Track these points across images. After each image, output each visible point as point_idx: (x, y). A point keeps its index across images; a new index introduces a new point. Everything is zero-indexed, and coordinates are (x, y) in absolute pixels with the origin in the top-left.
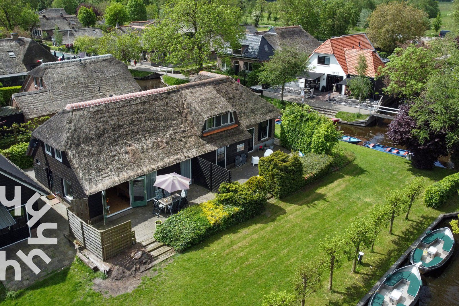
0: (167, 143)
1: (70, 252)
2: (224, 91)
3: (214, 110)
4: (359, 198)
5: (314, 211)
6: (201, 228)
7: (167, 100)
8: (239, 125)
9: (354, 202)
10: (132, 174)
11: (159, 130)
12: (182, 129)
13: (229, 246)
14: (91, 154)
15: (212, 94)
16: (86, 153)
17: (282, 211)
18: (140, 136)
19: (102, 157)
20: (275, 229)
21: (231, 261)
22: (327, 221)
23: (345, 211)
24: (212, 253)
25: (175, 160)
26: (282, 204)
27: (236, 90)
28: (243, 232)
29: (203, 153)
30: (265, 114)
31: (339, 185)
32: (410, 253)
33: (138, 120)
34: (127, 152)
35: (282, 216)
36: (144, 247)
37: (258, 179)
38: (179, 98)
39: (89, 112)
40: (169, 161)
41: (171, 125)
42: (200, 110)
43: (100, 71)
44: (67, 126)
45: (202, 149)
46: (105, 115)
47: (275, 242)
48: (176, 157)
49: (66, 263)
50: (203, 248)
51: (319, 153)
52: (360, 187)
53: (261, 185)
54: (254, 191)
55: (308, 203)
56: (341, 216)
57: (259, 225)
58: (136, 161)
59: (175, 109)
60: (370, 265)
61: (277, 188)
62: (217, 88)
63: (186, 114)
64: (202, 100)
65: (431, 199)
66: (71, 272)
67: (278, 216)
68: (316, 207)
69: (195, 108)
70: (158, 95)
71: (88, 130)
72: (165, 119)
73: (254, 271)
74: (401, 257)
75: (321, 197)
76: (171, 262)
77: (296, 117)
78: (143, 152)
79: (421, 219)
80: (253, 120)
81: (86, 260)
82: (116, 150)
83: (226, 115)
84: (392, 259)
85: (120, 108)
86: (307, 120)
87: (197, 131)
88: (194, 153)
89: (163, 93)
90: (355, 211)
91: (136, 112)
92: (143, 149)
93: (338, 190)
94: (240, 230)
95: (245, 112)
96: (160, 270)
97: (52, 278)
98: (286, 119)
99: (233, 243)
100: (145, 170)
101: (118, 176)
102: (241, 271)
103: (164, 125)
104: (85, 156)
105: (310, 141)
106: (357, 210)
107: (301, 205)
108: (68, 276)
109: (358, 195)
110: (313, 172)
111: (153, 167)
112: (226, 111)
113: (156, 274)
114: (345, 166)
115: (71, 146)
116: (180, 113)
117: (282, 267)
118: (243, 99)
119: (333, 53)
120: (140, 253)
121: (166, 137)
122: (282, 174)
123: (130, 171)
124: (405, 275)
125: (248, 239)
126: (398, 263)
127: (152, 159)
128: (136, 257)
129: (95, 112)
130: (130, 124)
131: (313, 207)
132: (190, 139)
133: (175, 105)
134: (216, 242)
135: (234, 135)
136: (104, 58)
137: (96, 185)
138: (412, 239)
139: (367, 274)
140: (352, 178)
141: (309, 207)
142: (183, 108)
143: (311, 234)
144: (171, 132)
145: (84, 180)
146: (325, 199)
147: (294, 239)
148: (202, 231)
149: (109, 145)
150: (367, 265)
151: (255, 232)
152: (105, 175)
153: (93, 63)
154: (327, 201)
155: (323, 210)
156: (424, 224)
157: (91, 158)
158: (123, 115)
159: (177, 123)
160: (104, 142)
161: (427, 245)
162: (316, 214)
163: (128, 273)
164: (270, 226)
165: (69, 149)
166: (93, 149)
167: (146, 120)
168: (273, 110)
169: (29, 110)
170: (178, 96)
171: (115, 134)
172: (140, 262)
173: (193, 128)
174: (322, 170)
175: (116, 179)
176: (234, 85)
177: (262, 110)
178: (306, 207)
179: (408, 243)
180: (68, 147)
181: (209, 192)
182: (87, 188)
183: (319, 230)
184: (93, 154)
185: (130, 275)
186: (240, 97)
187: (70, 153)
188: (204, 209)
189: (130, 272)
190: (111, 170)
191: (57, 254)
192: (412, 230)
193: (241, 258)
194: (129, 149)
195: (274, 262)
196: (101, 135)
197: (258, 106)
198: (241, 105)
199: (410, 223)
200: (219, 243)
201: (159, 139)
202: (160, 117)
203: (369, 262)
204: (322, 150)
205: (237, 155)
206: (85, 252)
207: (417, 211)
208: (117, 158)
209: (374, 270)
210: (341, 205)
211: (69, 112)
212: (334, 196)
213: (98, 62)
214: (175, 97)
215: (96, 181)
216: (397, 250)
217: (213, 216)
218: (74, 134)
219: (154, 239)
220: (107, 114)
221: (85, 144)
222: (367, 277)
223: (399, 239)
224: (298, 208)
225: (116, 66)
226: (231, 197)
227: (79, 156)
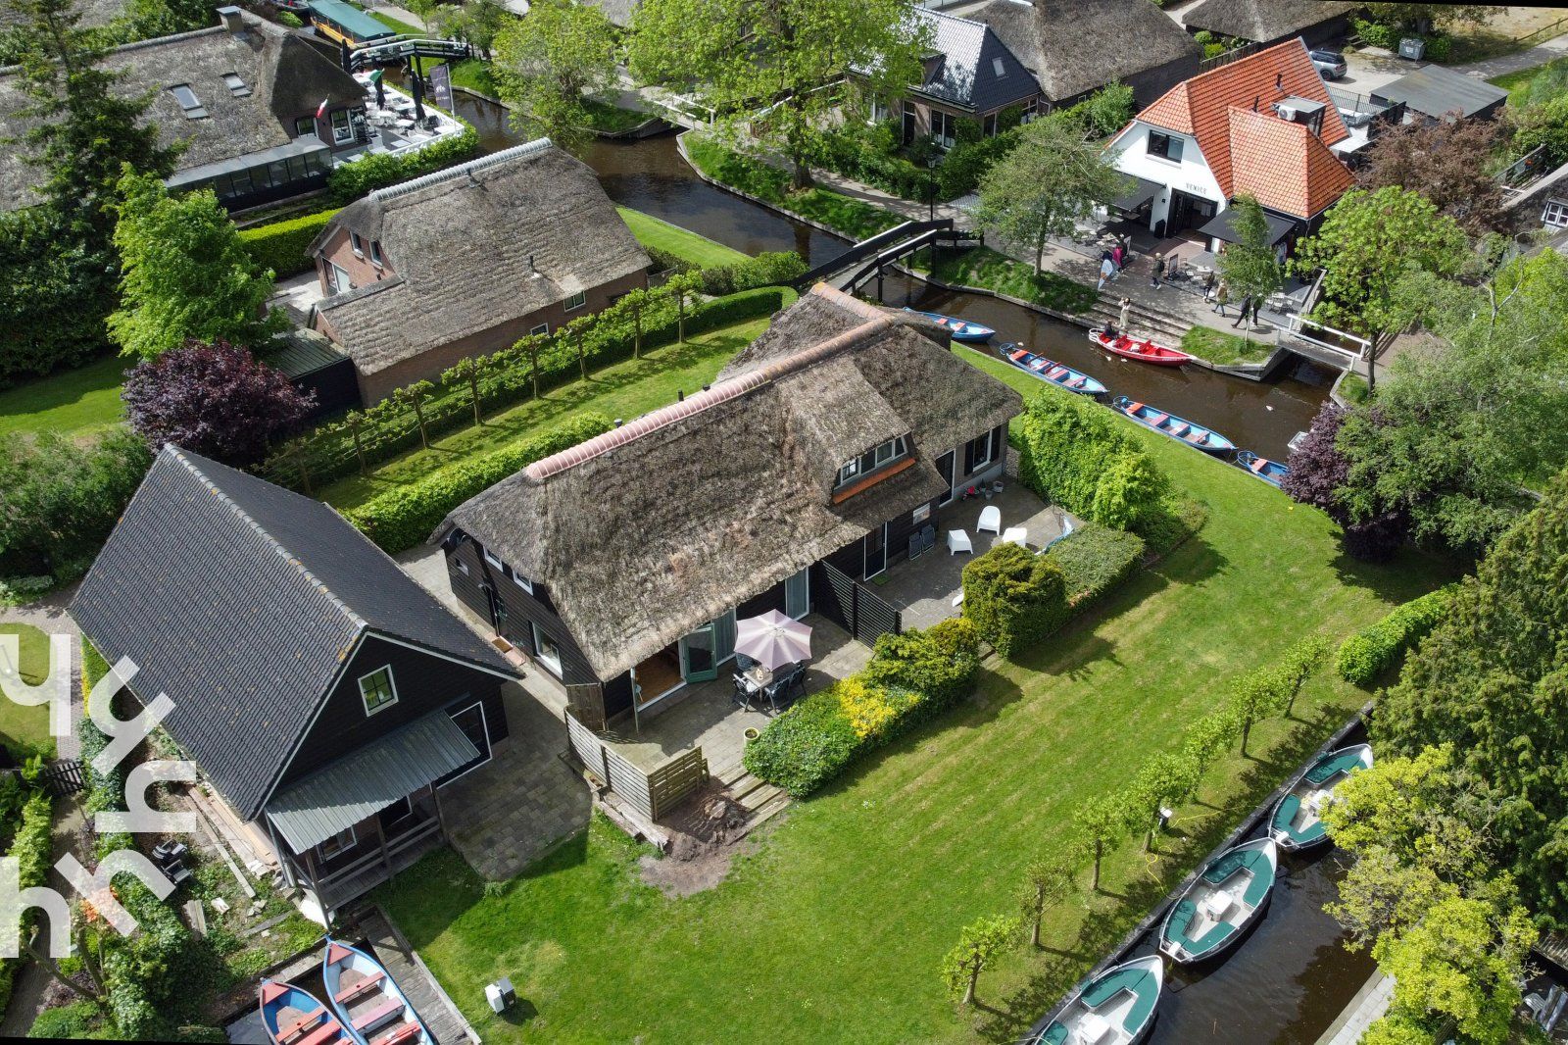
0: (754, 533)
1: (580, 796)
2: (879, 365)
3: (857, 437)
4: (1192, 654)
5: (1086, 690)
6: (841, 748)
7: (745, 416)
8: (918, 460)
9: (1178, 665)
10: (686, 622)
11: (733, 502)
12: (784, 490)
13: (898, 786)
14: (597, 584)
15: (852, 385)
16: (587, 583)
17: (1012, 692)
18: (694, 523)
19: (620, 585)
20: (995, 742)
21: (902, 820)
22: (1110, 719)
23: (1153, 692)
24: (865, 803)
25: (774, 575)
26: (1014, 673)
27: (910, 356)
28: (929, 747)
29: (835, 549)
30: (982, 414)
31: (1151, 613)
32: (1272, 807)
33: (685, 483)
34: (669, 569)
35: (1013, 706)
36: (727, 787)
37: (961, 628)
38: (772, 407)
39: (578, 478)
40: (761, 578)
41: (758, 485)
42: (824, 441)
43: (525, 199)
44: (538, 522)
45: (831, 537)
46: (613, 481)
47: (993, 773)
48: (775, 568)
49: (578, 820)
50: (845, 790)
51: (1112, 527)
52: (1199, 618)
54: (952, 656)
55: (1072, 668)
56: (1143, 706)
57: (962, 730)
58: (692, 590)
59: (766, 439)
60: (1185, 835)
61: (1005, 638)
62: (863, 359)
63: (792, 448)
64: (829, 407)
65: (1351, 666)
66: (591, 839)
67: (1003, 706)
68: (1092, 678)
69: (814, 434)
70: (724, 407)
71: (582, 524)
72: (745, 470)
73: (948, 845)
74: (1253, 815)
75: (1105, 650)
76: (784, 821)
77: (1059, 424)
78: (703, 564)
79: (1321, 715)
80: (952, 438)
81: (618, 819)
82: (646, 567)
83: (885, 448)
84: (1233, 819)
85: (644, 456)
86: (1088, 438)
87: (819, 491)
88: (814, 551)
89: (735, 400)
90: (1177, 691)
91: (680, 461)
92: (702, 555)
93: (1147, 627)
94: (921, 743)
95: (931, 418)
96: (764, 840)
97: (558, 854)
98: (1035, 425)
99: (906, 777)
100: (712, 607)
101: (658, 629)
102: (922, 844)
103: (743, 486)
104: (585, 589)
105: (1090, 489)
106: (1182, 687)
107: (1057, 673)
108: (589, 850)
109: (1190, 645)
110: (1093, 586)
111: (728, 598)
112: (887, 435)
113: (757, 849)
114: (1174, 550)
115: (554, 571)
116: (778, 447)
117: (1005, 836)
118: (928, 380)
119: (1191, 131)
120: (722, 804)
121: (749, 517)
122: (1015, 608)
123: (680, 616)
124: (1249, 858)
125: (937, 767)
126: (1241, 830)
127: (724, 578)
128: (715, 815)
129: (591, 477)
130: (669, 494)
131: (1085, 679)
132: (804, 514)
133: (765, 428)
134: (871, 775)
135: (906, 489)
136: (531, 156)
137: (617, 656)
138: (1287, 769)
139: (1173, 855)
140: (1187, 591)
141: (1074, 679)
142: (785, 431)
143: (1071, 753)
144: (760, 502)
145: (591, 648)
146: (1112, 657)
147: (1034, 766)
148: (843, 755)
149: (630, 555)
150: (1178, 833)
151: (952, 749)
152: (632, 630)
153: (504, 176)
154: (1117, 663)
155: (1105, 686)
156: (1324, 728)
157: (598, 592)
158: (651, 473)
159: (771, 476)
160: (620, 549)
161: (1316, 785)
162: (1088, 701)
163: (704, 847)
164: (987, 733)
165: (551, 578)
166: (600, 571)
167: (702, 478)
168: (1004, 401)
169: (366, 348)
170: (771, 401)
171: (639, 527)
172: (724, 823)
173: (809, 484)
174: (1113, 578)
175: (654, 636)
176: (905, 344)
177: (974, 404)
178: (1068, 679)
179: (1277, 779)
180: (549, 574)
181: (849, 640)
182: (601, 664)
183: (1089, 744)
184: (601, 583)
185: (708, 851)
186: (920, 377)
187: (555, 588)
188: (842, 698)
189: (708, 846)
190: (641, 616)
191: (555, 801)
192: (1291, 746)
193: (923, 814)
194: (673, 558)
195: (989, 823)
196: (611, 533)
197: (964, 396)
198: (922, 398)
199: (1294, 724)
200: (877, 779)
201: (736, 525)
202: (733, 467)
203: (1182, 827)
204: (1119, 520)
205: (913, 533)
206: (609, 797)
207: (1318, 692)
208: (649, 585)
209: (1189, 845)
210: (1149, 674)
211: (537, 485)
212: (1136, 647)
213: (515, 170)
214: (763, 404)
215: (616, 646)
216: (1246, 798)
217: (862, 718)
218: (556, 540)
219: (744, 769)
220: (618, 476)
221: (582, 560)
222: (1172, 860)
223: (1257, 769)
224: (1048, 683)
225: (566, 177)
226: (902, 672)
227: (573, 592)
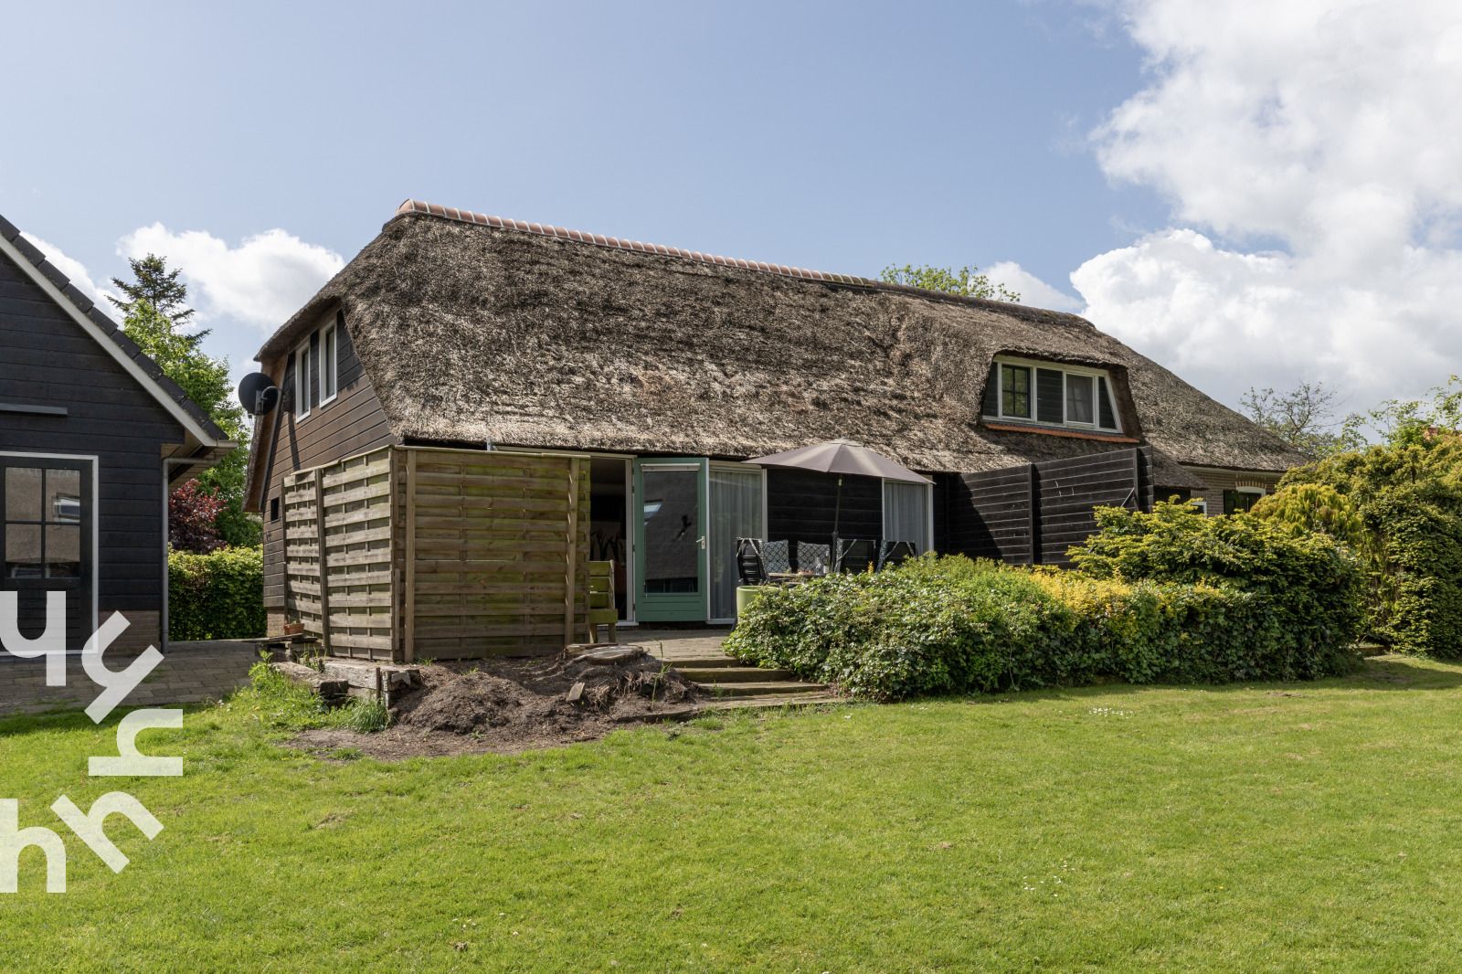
0: (820, 405)
7: (824, 300)
10: (643, 437)
11: (786, 364)
12: (888, 388)
14: (460, 338)
16: (439, 330)
18: (700, 357)
19: (508, 360)
30: (1248, 448)
33: (695, 315)
34: (630, 379)
38: (873, 309)
39: (486, 236)
41: (839, 367)
42: (966, 330)
45: (980, 459)
46: (553, 261)
53: (1329, 514)
58: (670, 410)
59: (859, 331)
63: (907, 357)
69: (946, 329)
70: (788, 281)
71: (467, 273)
72: (815, 344)
78: (704, 397)
80: (1201, 452)
82: (582, 361)
85: (624, 265)
87: (957, 407)
88: (945, 460)
89: (808, 281)
91: (692, 293)
92: (705, 389)
95: (1159, 421)
100: (709, 441)
101: (574, 426)
103: (807, 357)
104: (431, 334)
111: (749, 443)
112: (1083, 354)
115: (372, 292)
116: (880, 345)
121: (813, 387)
123: (631, 428)
127: (745, 423)
128: (596, 655)
129: (511, 243)
130: (659, 314)
132: (925, 422)
133: (858, 320)
137: (457, 420)
142: (894, 336)
144: (839, 382)
145: (398, 391)
149: (553, 338)
152: (510, 408)
157: (458, 347)
158: (632, 284)
159: (864, 367)
160: (533, 325)
163: (529, 706)
166: (477, 330)
167: (730, 322)
168: (1281, 449)
170: (873, 304)
171: (585, 320)
172: (619, 675)
173: (938, 400)
175: (561, 429)
177: (1231, 434)
180: (361, 290)
182: (408, 413)
184: (470, 342)
185: (536, 720)
187: (362, 309)
189: (545, 707)
190: (542, 402)
194: (641, 372)
196: (523, 304)
197: (1212, 421)
201: (786, 387)
202: (793, 333)
208: (578, 380)
214: (859, 302)
215: (460, 411)
218: (399, 266)
220: (565, 262)
221: (444, 306)
227: (402, 327)
